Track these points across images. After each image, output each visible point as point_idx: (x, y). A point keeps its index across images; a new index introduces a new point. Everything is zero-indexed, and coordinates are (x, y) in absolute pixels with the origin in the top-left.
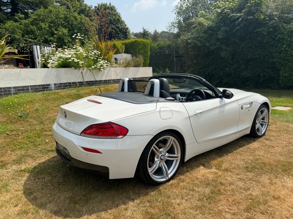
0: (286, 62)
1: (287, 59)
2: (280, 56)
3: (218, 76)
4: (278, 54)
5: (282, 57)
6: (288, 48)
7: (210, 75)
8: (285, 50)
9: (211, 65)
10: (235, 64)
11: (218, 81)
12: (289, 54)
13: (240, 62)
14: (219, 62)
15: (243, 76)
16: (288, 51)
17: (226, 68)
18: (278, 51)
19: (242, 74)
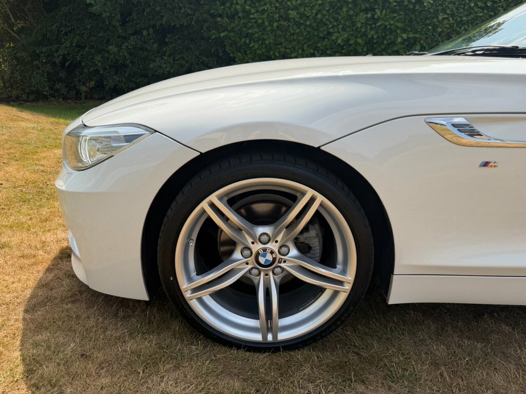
0: (245, 42)
1: (248, 34)
2: (233, 25)
3: (91, 70)
4: (227, 20)
5: (236, 29)
6: (249, 6)
7: (67, 64)
8: (244, 11)
9: (66, 34)
10: (132, 38)
11: (92, 83)
12: (253, 21)
13: (145, 33)
14: (88, 27)
15: (156, 71)
16: (249, 13)
17: (110, 47)
18: (229, 12)
19: (151, 66)
